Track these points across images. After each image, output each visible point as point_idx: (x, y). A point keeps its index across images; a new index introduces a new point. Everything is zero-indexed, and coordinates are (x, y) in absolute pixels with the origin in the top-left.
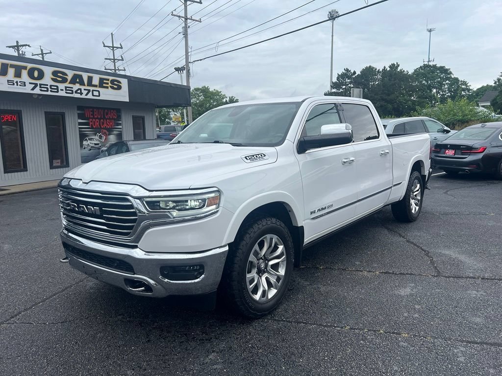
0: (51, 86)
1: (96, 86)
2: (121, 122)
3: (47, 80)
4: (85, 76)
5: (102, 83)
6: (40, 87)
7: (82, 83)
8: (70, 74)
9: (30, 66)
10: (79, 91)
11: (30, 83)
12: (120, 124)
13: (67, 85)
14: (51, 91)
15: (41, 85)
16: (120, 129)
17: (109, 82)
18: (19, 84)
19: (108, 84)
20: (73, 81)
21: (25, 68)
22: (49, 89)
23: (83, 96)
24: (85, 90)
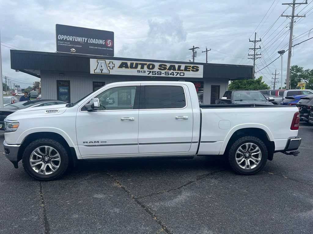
0: (158, 72)
1: (183, 70)
2: (203, 89)
3: (156, 69)
4: (177, 66)
5: (186, 69)
6: (152, 73)
7: (174, 69)
8: (168, 65)
9: (148, 63)
10: (172, 74)
11: (148, 71)
12: (202, 90)
13: (166, 71)
14: (157, 74)
15: (152, 72)
16: (203, 93)
17: (191, 68)
18: (143, 72)
19: (190, 68)
20: (170, 69)
21: (146, 64)
22: (157, 73)
23: (174, 76)
24: (176, 73)
